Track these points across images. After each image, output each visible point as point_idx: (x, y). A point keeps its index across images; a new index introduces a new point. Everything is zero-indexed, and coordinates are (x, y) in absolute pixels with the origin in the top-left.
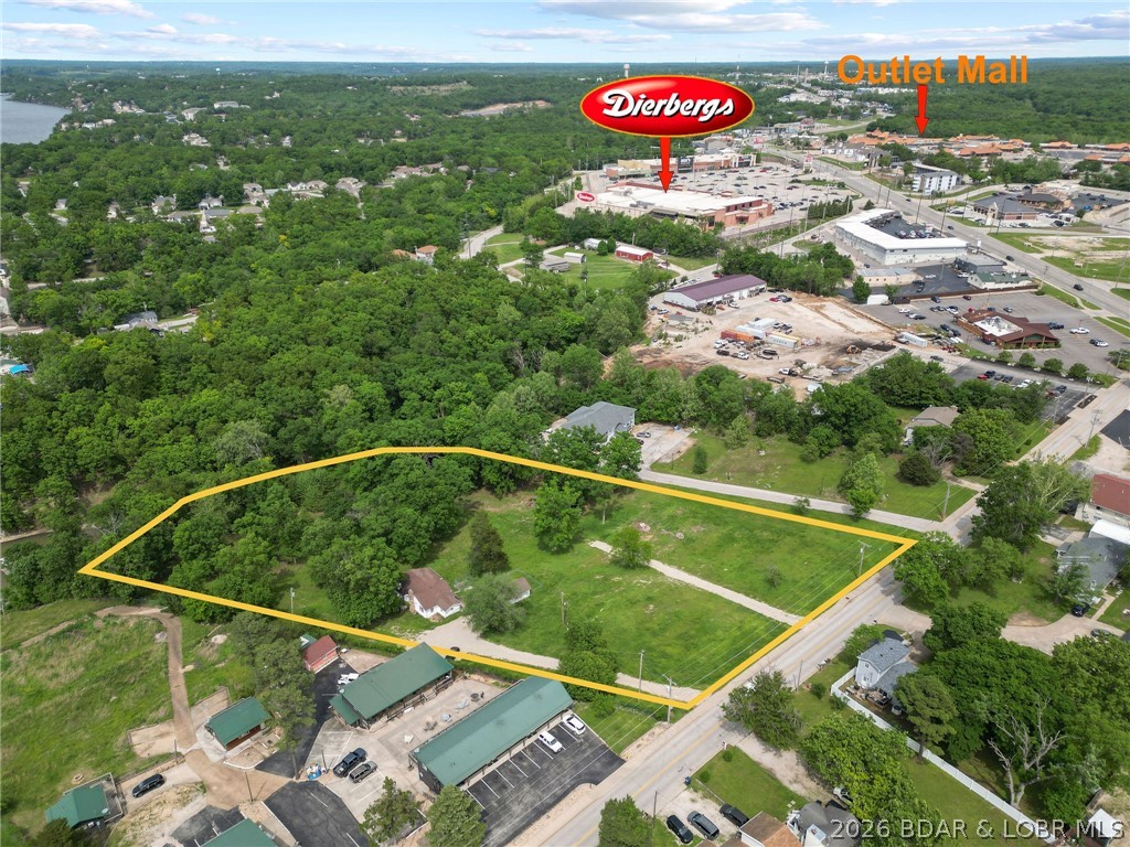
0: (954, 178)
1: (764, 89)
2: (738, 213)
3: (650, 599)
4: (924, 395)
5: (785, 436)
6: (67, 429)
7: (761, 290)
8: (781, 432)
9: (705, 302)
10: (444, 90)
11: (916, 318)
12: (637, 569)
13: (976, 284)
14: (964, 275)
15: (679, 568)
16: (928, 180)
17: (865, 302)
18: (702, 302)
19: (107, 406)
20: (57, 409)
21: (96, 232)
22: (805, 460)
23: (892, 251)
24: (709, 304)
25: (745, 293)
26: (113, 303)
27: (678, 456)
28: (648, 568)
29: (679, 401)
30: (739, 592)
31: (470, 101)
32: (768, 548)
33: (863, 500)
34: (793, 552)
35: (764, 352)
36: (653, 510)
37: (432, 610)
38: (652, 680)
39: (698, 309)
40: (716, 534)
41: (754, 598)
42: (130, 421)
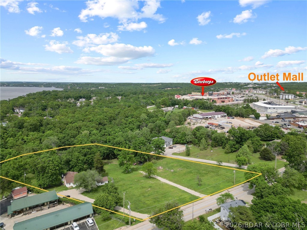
0: (293, 96)
1: (240, 85)
2: (222, 100)
3: (150, 187)
4: (273, 136)
5: (221, 147)
6: (7, 138)
7: (225, 116)
8: (220, 146)
9: (205, 117)
10: (155, 85)
11: (276, 122)
12: (151, 179)
13: (298, 116)
14: (294, 114)
15: (167, 179)
16: (284, 96)
17: (259, 119)
18: (204, 117)
19: (20, 133)
20: (6, 132)
21: (50, 103)
22: (226, 153)
23: (270, 108)
24: (207, 118)
25: (219, 116)
26: (40, 113)
27: (183, 152)
28: (155, 178)
29: (186, 135)
30: (185, 187)
31: (161, 87)
32: (203, 175)
33: (242, 160)
34: (212, 177)
35: (221, 128)
36: (167, 164)
37: (70, 184)
38: (134, 211)
39: (203, 118)
40: (185, 170)
41: (190, 189)
42: (25, 138)
